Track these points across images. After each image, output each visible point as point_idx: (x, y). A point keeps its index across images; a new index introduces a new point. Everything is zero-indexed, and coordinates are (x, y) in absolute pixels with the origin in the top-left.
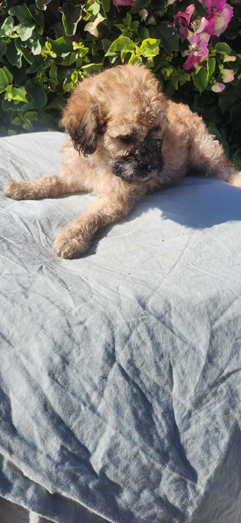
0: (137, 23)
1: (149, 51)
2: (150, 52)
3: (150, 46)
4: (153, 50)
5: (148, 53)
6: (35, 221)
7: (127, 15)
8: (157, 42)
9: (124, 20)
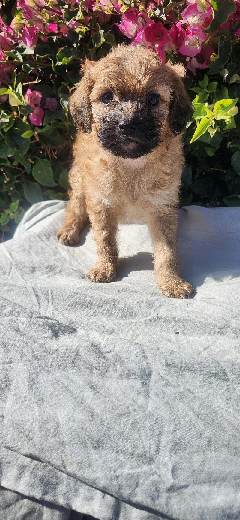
0: (216, 84)
1: (223, 113)
2: (223, 115)
3: (224, 108)
4: (227, 112)
5: (221, 116)
6: (48, 291)
7: (205, 77)
8: (234, 102)
9: (200, 83)
